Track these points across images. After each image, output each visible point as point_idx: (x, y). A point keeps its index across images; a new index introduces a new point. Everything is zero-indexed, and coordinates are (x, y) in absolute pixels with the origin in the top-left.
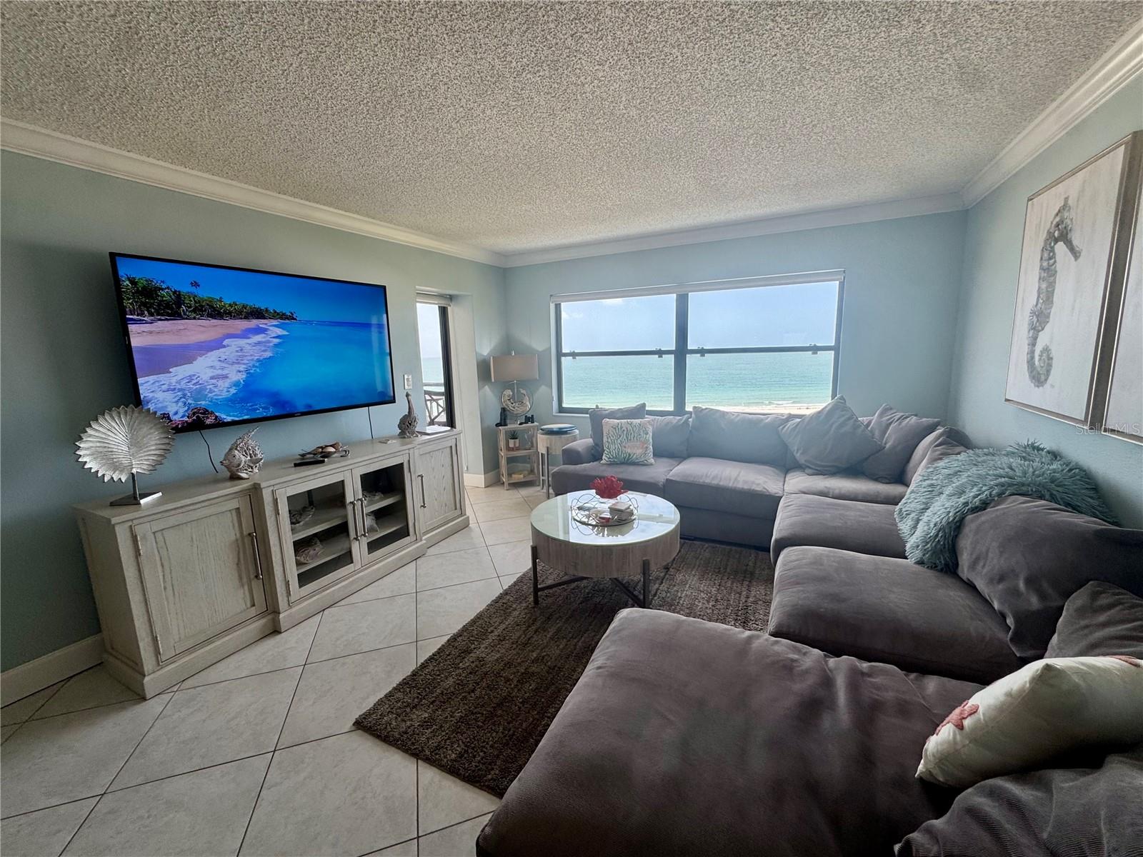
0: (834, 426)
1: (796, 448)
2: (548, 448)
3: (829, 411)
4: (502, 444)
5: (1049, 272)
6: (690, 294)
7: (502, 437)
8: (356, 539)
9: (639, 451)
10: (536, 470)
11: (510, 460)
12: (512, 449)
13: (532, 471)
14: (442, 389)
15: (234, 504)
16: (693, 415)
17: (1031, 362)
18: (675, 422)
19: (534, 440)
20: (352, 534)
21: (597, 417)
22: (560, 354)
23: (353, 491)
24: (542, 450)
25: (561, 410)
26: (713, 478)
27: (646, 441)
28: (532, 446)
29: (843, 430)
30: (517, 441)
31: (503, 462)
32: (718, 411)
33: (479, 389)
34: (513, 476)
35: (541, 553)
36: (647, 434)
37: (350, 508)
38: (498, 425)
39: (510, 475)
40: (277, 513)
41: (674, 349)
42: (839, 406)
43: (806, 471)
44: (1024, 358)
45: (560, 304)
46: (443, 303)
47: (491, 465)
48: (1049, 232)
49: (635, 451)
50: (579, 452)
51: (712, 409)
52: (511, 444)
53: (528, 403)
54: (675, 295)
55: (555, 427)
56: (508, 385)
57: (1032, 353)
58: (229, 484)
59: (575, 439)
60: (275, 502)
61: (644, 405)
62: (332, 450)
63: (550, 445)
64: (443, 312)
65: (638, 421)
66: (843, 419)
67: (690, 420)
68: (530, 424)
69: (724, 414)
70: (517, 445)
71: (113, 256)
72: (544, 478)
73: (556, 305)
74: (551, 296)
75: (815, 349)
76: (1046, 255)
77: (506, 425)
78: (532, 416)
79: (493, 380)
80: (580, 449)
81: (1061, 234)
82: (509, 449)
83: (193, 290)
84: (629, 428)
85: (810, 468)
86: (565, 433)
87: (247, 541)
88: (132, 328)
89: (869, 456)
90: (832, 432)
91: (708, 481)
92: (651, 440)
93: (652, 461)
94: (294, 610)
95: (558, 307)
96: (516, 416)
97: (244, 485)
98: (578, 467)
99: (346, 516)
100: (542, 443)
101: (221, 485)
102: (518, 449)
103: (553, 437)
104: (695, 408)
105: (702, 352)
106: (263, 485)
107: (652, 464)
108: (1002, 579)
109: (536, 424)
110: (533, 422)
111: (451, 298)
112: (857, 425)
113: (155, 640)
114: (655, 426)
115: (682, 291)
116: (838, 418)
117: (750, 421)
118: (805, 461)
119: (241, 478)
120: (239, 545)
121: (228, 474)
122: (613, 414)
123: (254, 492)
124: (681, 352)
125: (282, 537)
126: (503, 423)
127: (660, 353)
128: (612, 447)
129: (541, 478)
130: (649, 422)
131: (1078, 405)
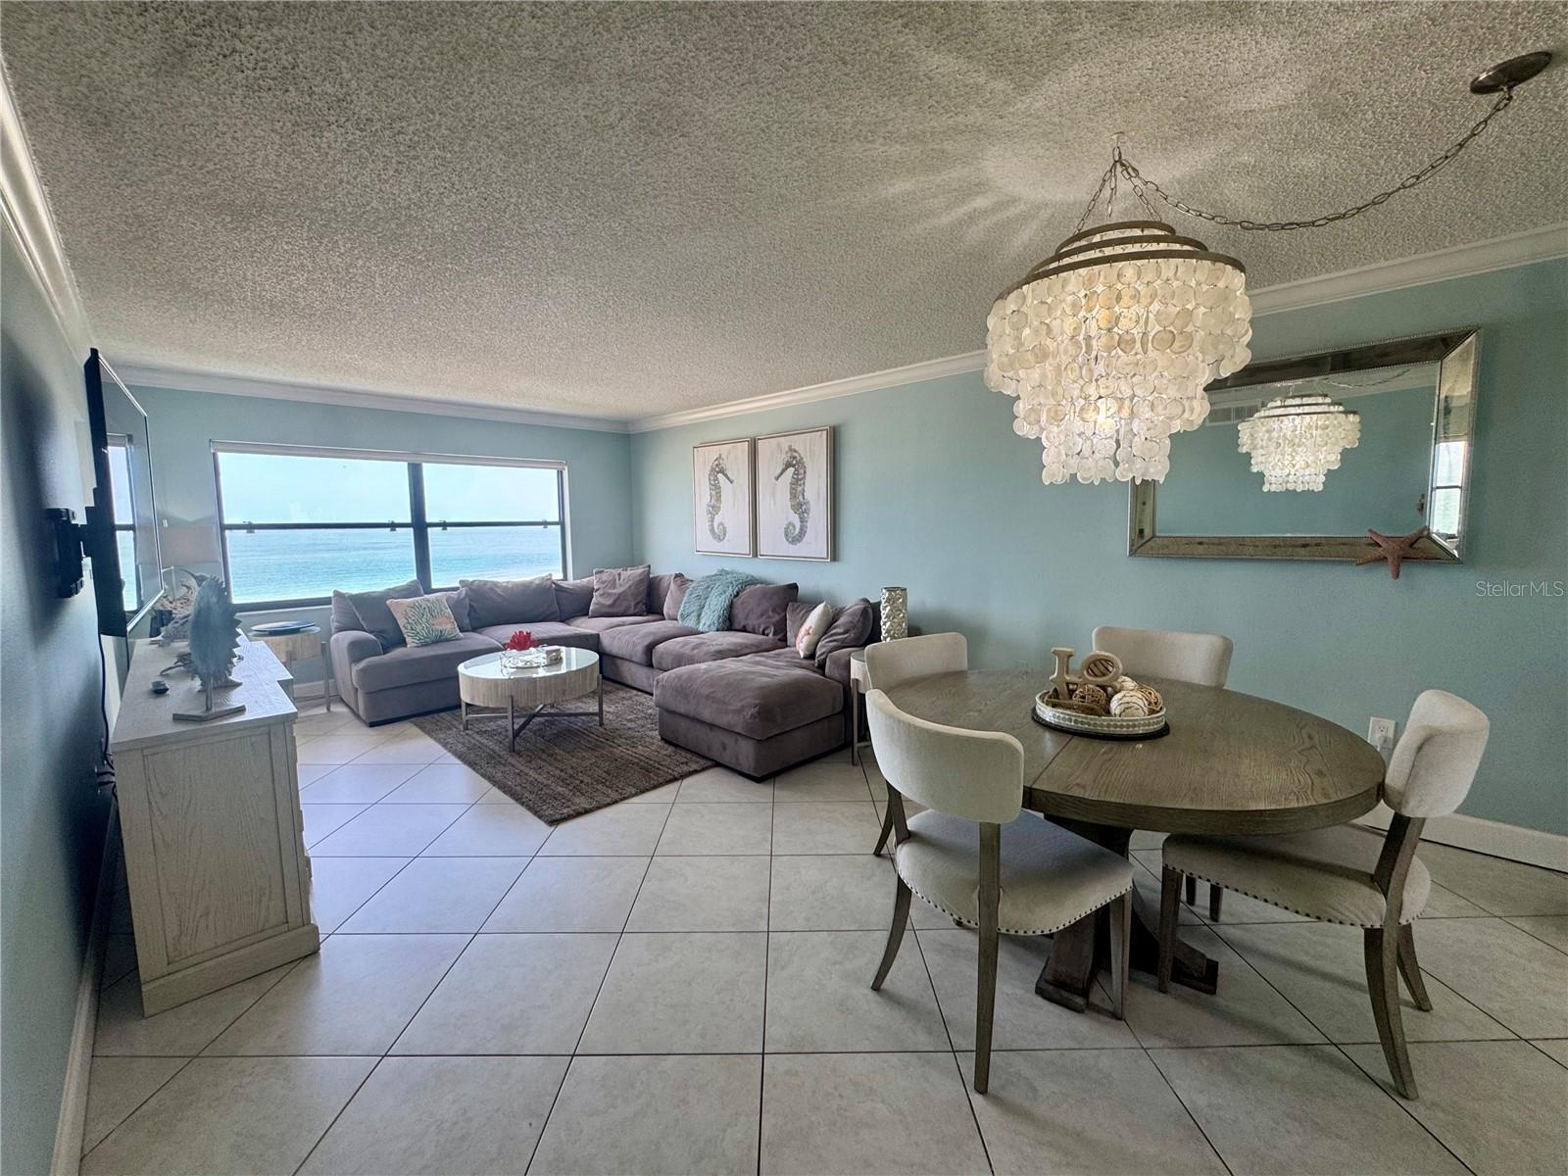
5: (716, 487)
9: (448, 627)
17: (712, 530)
22: (222, 526)
27: (450, 616)
36: (447, 608)
41: (410, 521)
44: (707, 528)
48: (712, 467)
55: (273, 626)
57: (712, 526)
76: (712, 478)
81: (718, 469)
84: (429, 604)
93: (461, 635)
105: (444, 525)
108: (762, 615)
115: (416, 460)
127: (393, 526)
131: (745, 547)
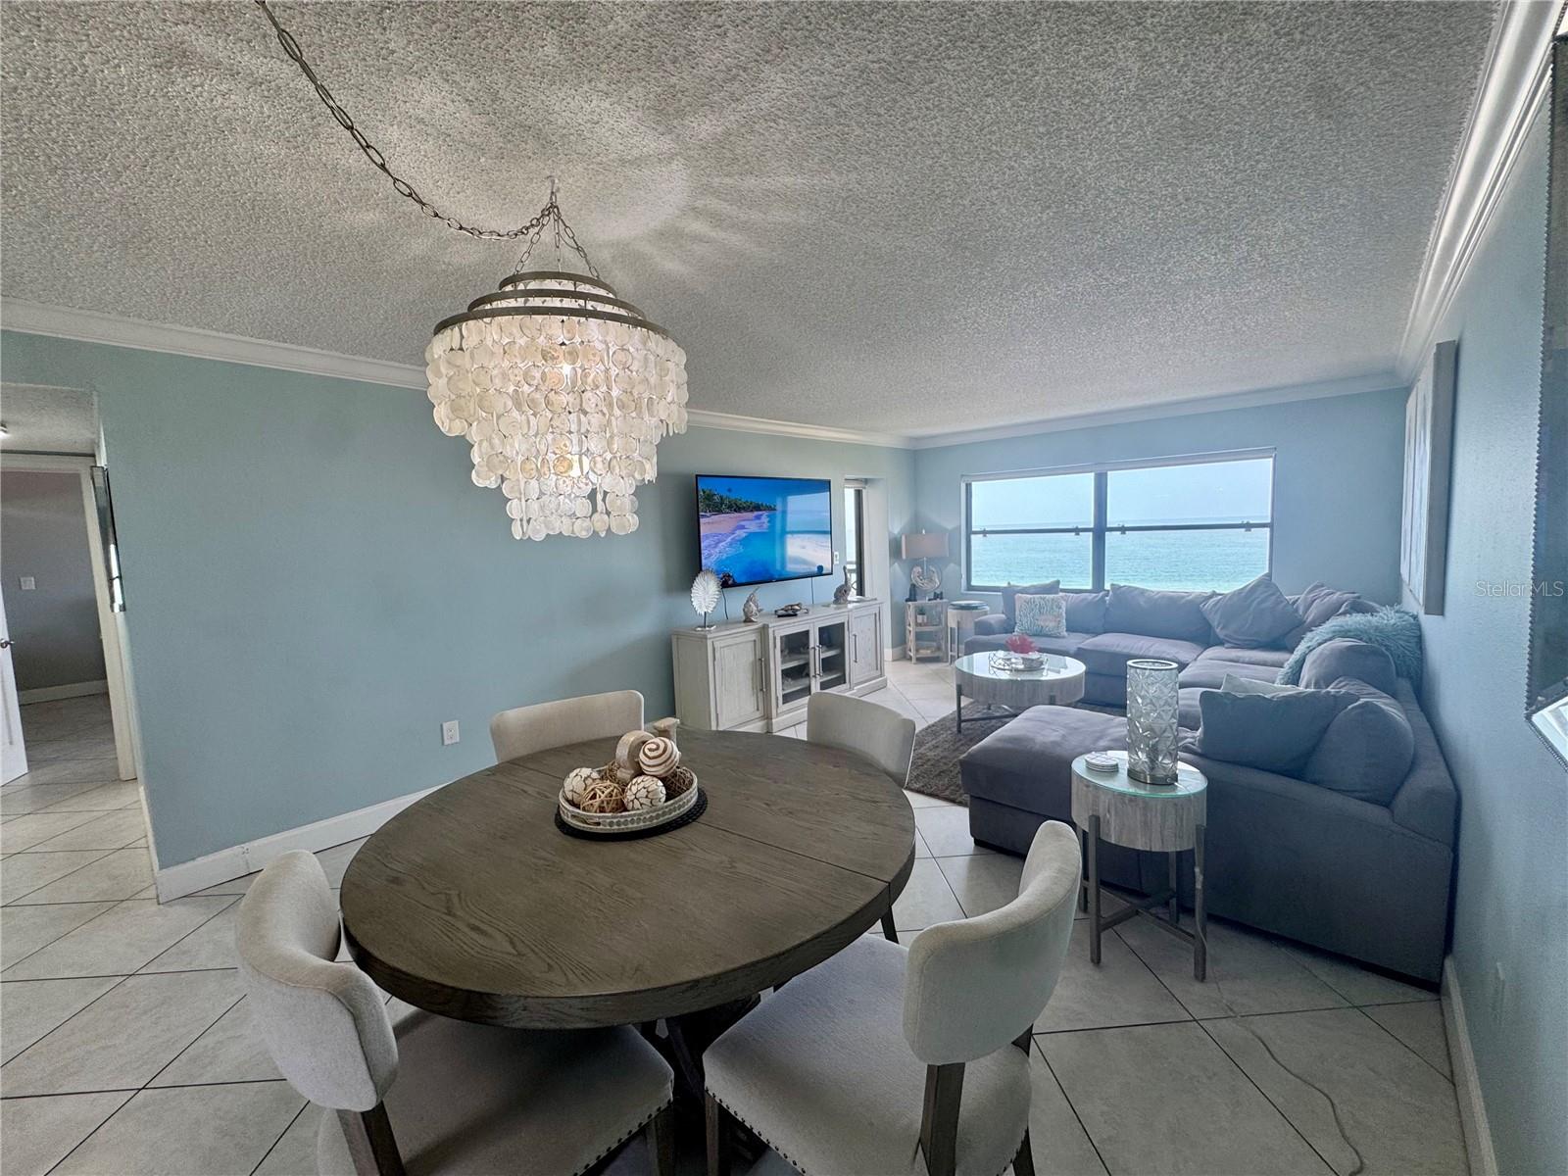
0: (1255, 602)
1: (1216, 623)
2: (958, 623)
3: (1252, 588)
4: (911, 619)
6: (1109, 473)
7: (911, 612)
8: (815, 677)
9: (1052, 625)
10: (943, 647)
11: (919, 637)
12: (920, 625)
13: (939, 648)
14: (854, 567)
15: (753, 637)
16: (1111, 593)
18: (1090, 598)
19: (943, 617)
20: (812, 673)
21: (1009, 593)
22: (970, 532)
23: (814, 640)
24: (952, 623)
25: (970, 587)
26: (1124, 648)
27: (1060, 615)
28: (940, 623)
29: (1264, 606)
30: (925, 617)
31: (911, 637)
32: (1136, 588)
33: (890, 566)
34: (921, 651)
35: (965, 690)
36: (1060, 608)
37: (812, 652)
38: (907, 600)
39: (917, 650)
40: (775, 647)
41: (1092, 526)
42: (1266, 582)
43: (1226, 645)
45: (970, 484)
46: (858, 486)
47: (900, 641)
49: (1050, 625)
50: (991, 624)
51: (1130, 587)
52: (920, 620)
53: (937, 580)
54: (1093, 474)
55: (963, 603)
56: (915, 562)
58: (743, 624)
59: (986, 614)
60: (775, 638)
61: (1058, 582)
62: (797, 607)
63: (961, 618)
64: (859, 494)
65: (1052, 596)
66: (1266, 594)
67: (1107, 598)
68: (938, 600)
69: (1143, 592)
70: (925, 621)
71: (697, 476)
72: (953, 654)
73: (967, 485)
74: (962, 476)
75: (1248, 526)
77: (915, 600)
78: (941, 593)
79: (904, 557)
80: (992, 622)
82: (917, 624)
83: (728, 494)
84: (1042, 602)
85: (1228, 642)
86: (976, 608)
87: (758, 663)
88: (702, 520)
89: (1291, 630)
90: (1252, 609)
91: (1118, 650)
92: (1064, 615)
93: (1065, 634)
94: (780, 718)
95: (968, 487)
96: (925, 593)
97: (756, 626)
98: (991, 637)
99: (809, 659)
100: (952, 619)
101: (739, 625)
102: (926, 625)
103: (964, 612)
104: (1112, 585)
105: (1123, 530)
106: (770, 626)
107: (1064, 637)
109: (944, 600)
110: (941, 598)
111: (866, 481)
112: (1280, 599)
113: (717, 715)
114: (1069, 603)
115: (1100, 469)
116: (1261, 594)
117: (1171, 599)
118: (1226, 636)
119: (752, 621)
120: (754, 664)
121: (744, 618)
122: (1024, 591)
123: (763, 630)
124: (1100, 531)
125: (777, 665)
126: (912, 598)
127: (1077, 531)
128: (1024, 620)
129: (950, 653)
130: (1062, 597)
